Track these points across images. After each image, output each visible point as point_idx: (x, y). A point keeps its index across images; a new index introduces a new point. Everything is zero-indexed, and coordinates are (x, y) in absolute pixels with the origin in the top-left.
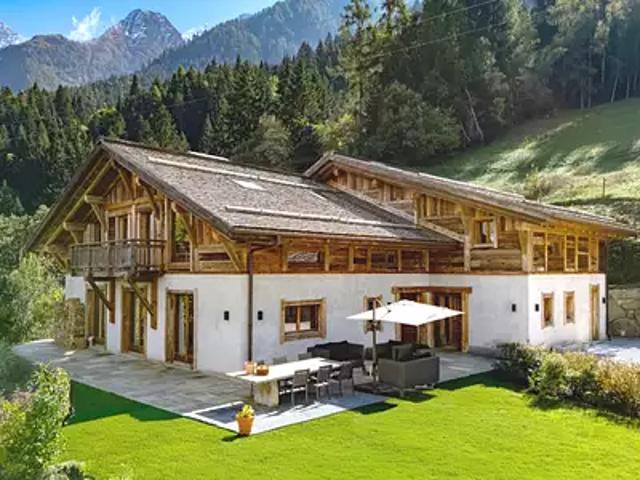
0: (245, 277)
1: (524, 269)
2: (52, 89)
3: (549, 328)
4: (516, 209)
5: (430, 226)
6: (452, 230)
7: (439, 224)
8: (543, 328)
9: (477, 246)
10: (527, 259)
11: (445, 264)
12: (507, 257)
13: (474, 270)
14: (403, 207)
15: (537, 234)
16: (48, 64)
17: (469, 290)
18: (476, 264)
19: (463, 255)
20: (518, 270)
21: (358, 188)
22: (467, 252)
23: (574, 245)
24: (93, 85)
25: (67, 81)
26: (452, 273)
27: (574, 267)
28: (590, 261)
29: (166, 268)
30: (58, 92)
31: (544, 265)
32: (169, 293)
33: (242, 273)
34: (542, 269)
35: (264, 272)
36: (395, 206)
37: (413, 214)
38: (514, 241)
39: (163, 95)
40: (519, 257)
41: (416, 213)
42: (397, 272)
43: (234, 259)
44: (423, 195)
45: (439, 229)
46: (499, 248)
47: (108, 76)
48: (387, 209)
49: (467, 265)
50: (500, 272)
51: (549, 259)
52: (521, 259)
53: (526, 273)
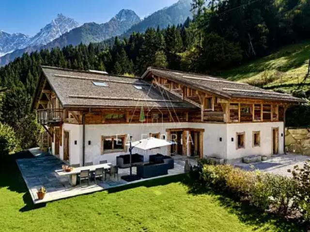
0: (82, 126)
1: (225, 121)
2: (87, 44)
3: (241, 150)
4: (217, 93)
5: (188, 100)
6: (197, 102)
7: (192, 100)
8: (237, 149)
9: (206, 110)
10: (226, 116)
11: (194, 118)
12: (218, 115)
13: (205, 121)
14: (178, 91)
15: (231, 104)
16: (90, 34)
17: (203, 130)
18: (206, 118)
19: (200, 114)
20: (222, 121)
21: (162, 83)
22: (202, 112)
23: (260, 108)
24: (104, 41)
25: (96, 40)
26: (196, 122)
27: (260, 119)
28: (272, 116)
29: (64, 121)
30: (90, 45)
31: (238, 119)
32: (65, 132)
33: (80, 124)
34: (237, 121)
35: (91, 124)
36: (175, 91)
37: (181, 95)
38: (220, 108)
39: (126, 44)
40: (222, 115)
41: (182, 94)
42: (169, 122)
43: (76, 118)
44: (185, 86)
45: (192, 102)
46: (215, 111)
47: (111, 37)
48: (173, 93)
49: (202, 118)
50: (215, 122)
51: (241, 116)
52: (223, 116)
53: (225, 123)
